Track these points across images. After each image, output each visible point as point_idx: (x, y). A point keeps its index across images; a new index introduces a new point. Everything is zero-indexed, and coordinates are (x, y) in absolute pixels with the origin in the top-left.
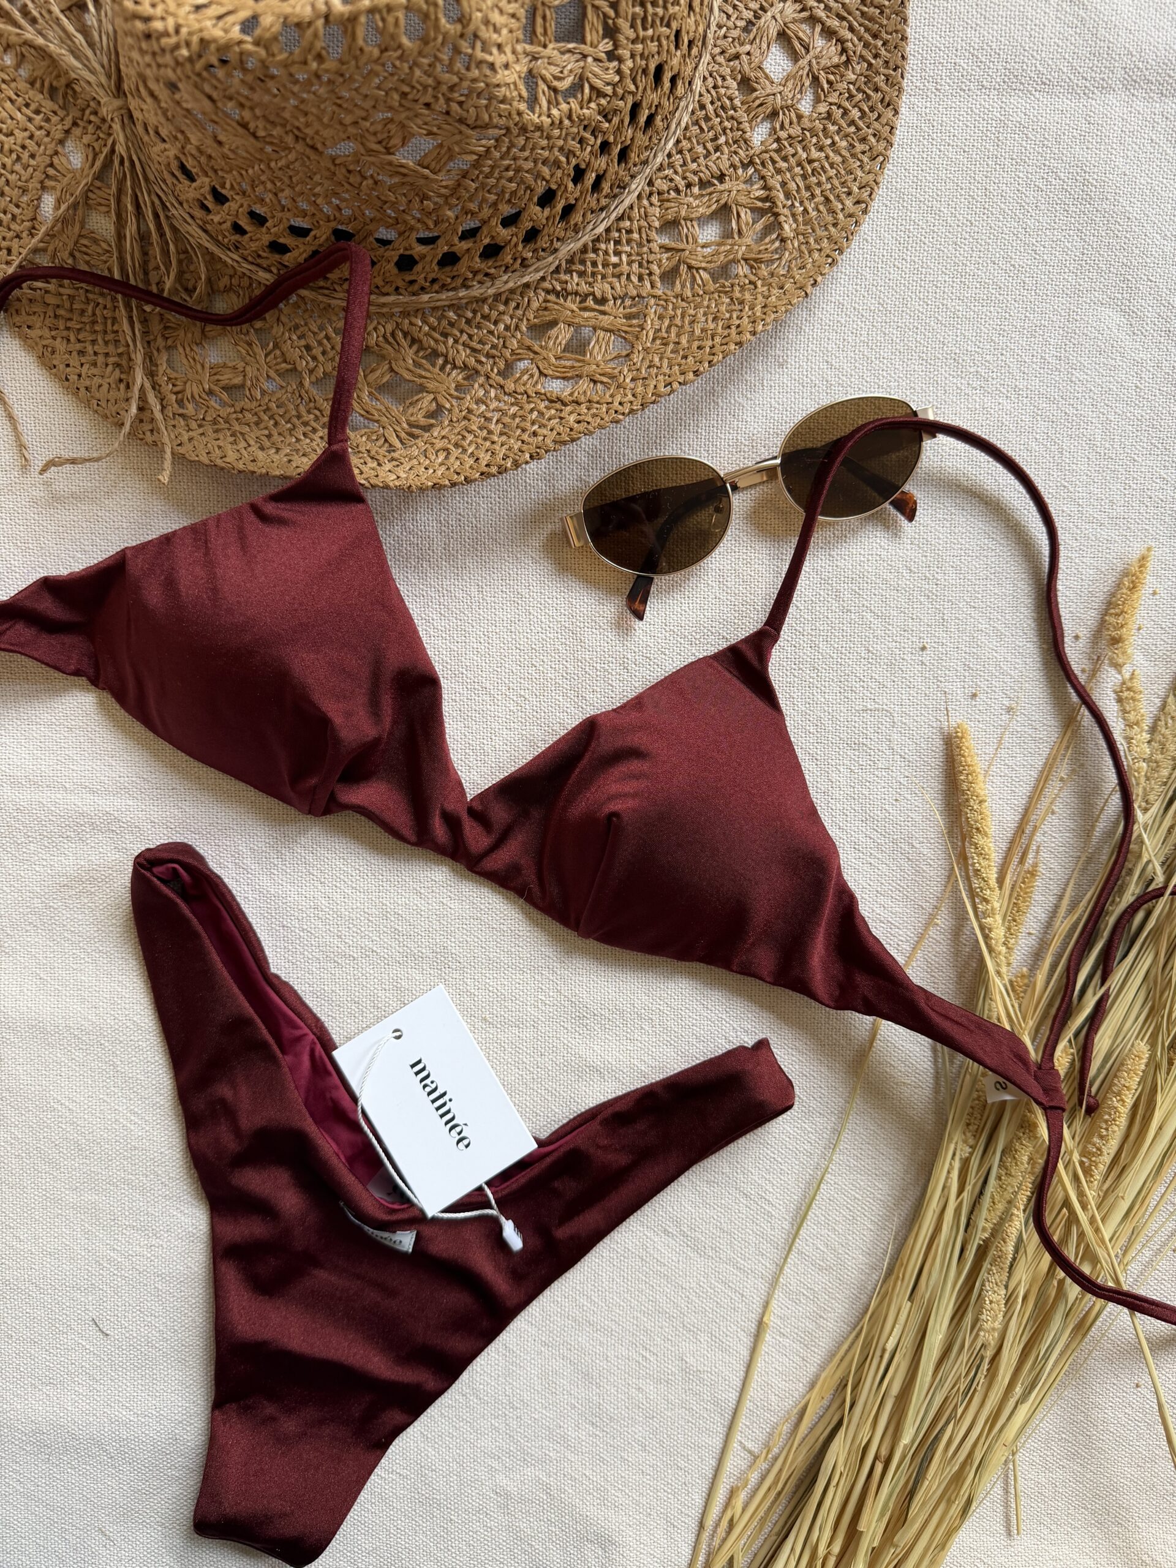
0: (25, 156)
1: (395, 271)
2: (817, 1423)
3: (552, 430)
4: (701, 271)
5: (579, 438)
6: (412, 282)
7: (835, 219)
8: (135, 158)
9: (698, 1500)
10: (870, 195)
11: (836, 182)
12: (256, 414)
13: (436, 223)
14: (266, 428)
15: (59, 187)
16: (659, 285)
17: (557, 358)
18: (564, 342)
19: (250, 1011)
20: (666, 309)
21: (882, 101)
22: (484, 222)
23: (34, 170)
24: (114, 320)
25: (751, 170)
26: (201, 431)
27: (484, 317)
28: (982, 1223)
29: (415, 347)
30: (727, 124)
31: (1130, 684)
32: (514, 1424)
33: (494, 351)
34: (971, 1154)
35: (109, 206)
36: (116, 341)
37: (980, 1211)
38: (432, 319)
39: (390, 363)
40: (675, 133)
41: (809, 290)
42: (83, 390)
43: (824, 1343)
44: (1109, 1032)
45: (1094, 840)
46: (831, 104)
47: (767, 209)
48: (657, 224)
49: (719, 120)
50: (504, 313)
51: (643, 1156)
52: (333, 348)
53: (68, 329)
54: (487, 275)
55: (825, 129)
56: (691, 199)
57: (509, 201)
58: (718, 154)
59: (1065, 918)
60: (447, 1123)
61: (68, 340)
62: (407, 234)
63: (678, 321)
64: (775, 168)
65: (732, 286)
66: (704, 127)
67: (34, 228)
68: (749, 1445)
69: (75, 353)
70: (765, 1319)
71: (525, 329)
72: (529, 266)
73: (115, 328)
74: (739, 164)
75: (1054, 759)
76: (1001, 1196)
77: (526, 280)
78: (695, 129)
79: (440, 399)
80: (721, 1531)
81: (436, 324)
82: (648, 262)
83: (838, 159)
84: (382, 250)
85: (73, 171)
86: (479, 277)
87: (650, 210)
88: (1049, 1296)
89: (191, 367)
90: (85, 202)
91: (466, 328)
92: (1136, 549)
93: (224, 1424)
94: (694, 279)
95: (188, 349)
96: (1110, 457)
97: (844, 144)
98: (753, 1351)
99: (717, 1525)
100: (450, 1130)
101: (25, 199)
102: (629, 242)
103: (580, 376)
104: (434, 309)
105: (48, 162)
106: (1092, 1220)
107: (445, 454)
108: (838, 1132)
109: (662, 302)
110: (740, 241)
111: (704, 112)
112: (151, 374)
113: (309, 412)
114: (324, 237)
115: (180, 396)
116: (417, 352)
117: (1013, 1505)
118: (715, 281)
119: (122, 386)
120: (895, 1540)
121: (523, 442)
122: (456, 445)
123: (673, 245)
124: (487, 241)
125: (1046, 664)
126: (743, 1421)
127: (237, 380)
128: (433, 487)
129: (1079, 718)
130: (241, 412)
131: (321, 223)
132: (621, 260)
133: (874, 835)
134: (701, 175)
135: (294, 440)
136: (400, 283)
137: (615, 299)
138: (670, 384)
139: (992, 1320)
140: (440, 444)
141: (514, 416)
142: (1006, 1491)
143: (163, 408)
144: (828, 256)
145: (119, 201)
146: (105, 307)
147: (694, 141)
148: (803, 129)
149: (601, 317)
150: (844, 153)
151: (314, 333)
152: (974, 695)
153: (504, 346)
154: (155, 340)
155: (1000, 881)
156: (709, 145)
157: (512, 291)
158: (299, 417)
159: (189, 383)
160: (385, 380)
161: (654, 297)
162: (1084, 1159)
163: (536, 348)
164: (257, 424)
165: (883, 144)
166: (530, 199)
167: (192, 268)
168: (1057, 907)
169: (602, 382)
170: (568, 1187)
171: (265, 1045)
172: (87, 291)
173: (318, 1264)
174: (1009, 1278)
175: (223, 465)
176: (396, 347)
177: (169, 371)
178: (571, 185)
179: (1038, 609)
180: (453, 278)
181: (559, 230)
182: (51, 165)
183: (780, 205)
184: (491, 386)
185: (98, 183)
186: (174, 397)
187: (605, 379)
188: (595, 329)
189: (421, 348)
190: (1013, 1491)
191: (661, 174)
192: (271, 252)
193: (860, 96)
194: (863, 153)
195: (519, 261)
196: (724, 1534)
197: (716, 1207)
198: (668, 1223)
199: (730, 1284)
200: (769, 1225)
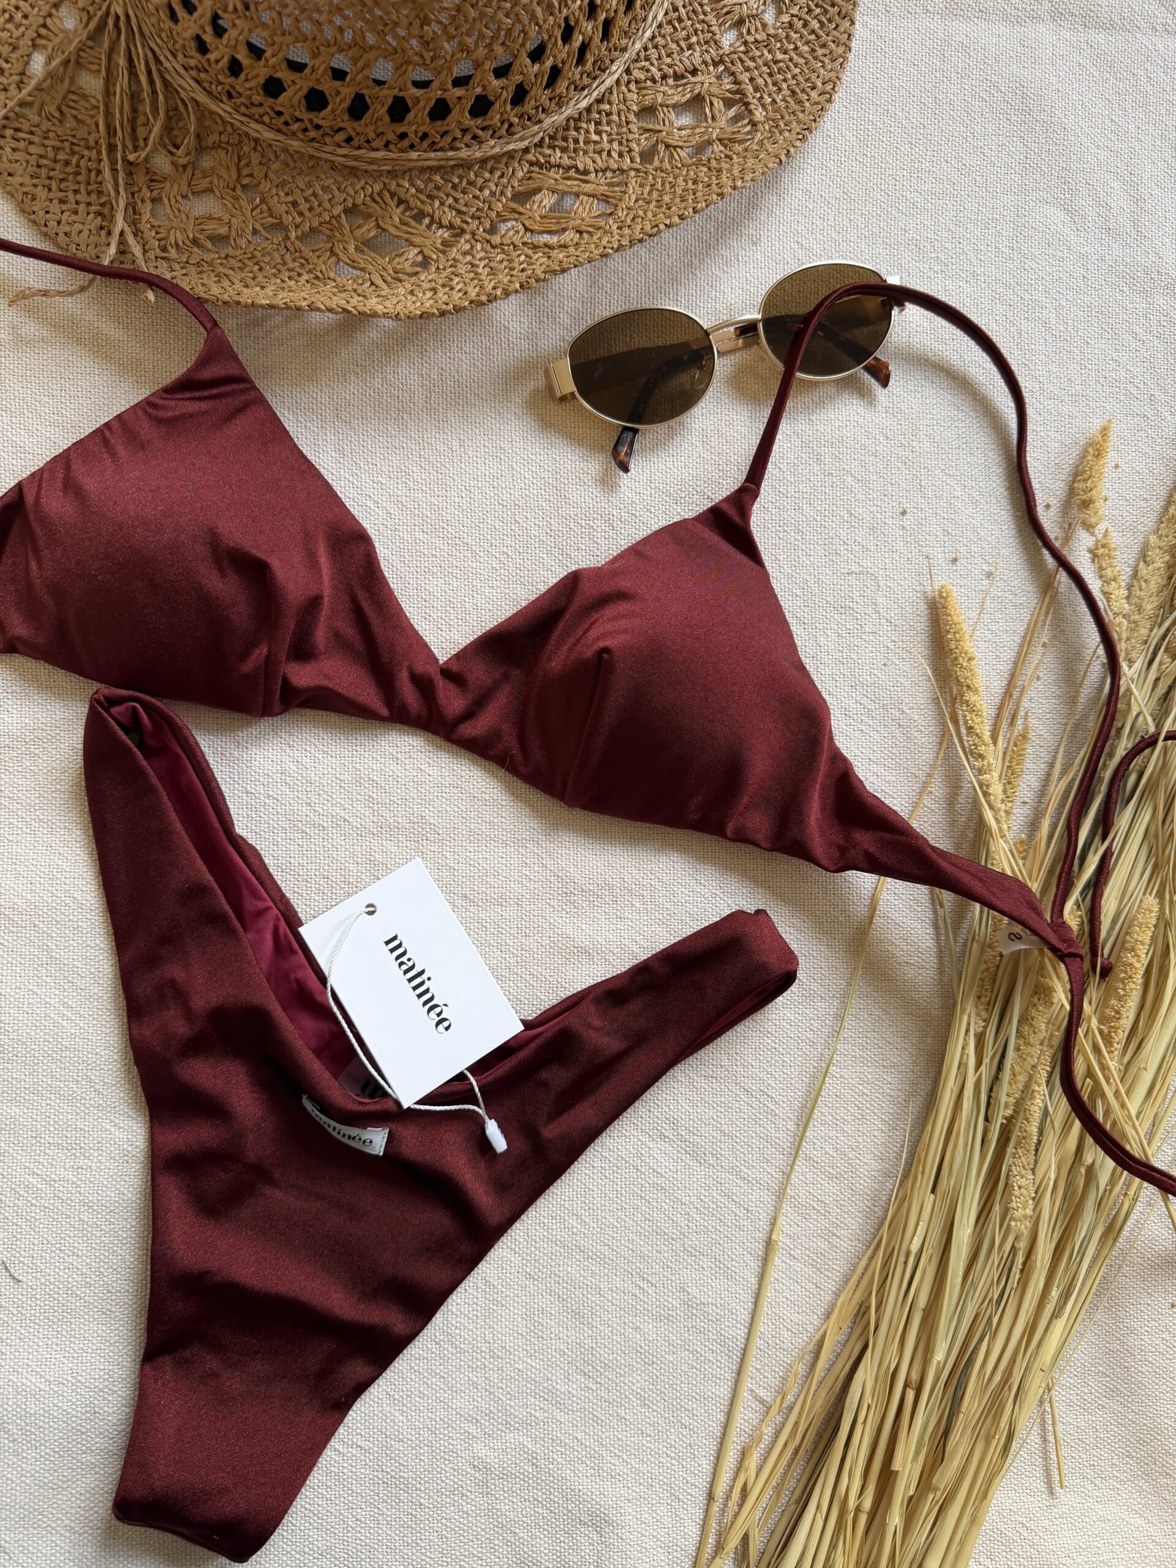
0: (18, 16)
1: (387, 119)
2: (834, 1363)
3: (541, 265)
4: (679, 150)
5: (569, 269)
6: (403, 136)
7: (803, 107)
8: (131, 13)
9: (706, 1465)
10: (833, 89)
11: (800, 78)
12: (240, 261)
13: (433, 59)
14: (251, 272)
15: (50, 45)
16: (638, 160)
17: (542, 217)
18: (548, 206)
19: (209, 878)
20: (646, 179)
21: (839, 14)
22: (478, 65)
23: (26, 29)
24: (99, 172)
25: (721, 68)
26: (184, 271)
27: (470, 183)
28: (1004, 1099)
29: (402, 207)
30: (698, 26)
31: (1104, 541)
32: (494, 1376)
33: (479, 213)
34: (985, 1027)
35: (100, 65)
36: (98, 192)
37: (1000, 1086)
38: (419, 182)
39: (377, 220)
40: (651, 25)
41: (783, 158)
42: (62, 235)
43: (838, 1265)
44: (1115, 893)
45: (1080, 707)
46: (792, 15)
47: (737, 99)
48: (635, 108)
49: (690, 22)
50: (489, 181)
51: (638, 1040)
52: (320, 205)
53: (50, 178)
54: (475, 137)
55: (787, 37)
56: (667, 88)
57: (503, 44)
58: (690, 52)
59: (1060, 779)
60: (425, 1004)
61: (50, 190)
62: (404, 68)
63: (659, 186)
64: (744, 67)
65: (709, 160)
66: (677, 25)
67: (22, 82)
68: (761, 1393)
69: (56, 201)
70: (773, 1237)
71: (509, 195)
72: (515, 134)
73: (99, 179)
74: (710, 61)
75: (1035, 625)
76: (1021, 1067)
77: (511, 147)
78: (668, 29)
79: (427, 252)
80: (733, 1505)
81: (422, 187)
82: (628, 141)
83: (802, 61)
84: (377, 88)
85: (66, 32)
86: (468, 138)
87: (629, 96)
88: (1078, 1186)
89: (176, 217)
90: (75, 62)
91: (452, 192)
92: (1096, 424)
93: (156, 1381)
94: (672, 156)
95: (173, 200)
96: (1064, 339)
97: (806, 48)
98: (762, 1277)
99: (728, 1497)
100: (429, 1011)
101: (14, 55)
102: (609, 123)
103: (564, 230)
104: (422, 170)
105: (41, 21)
106: (1117, 1094)
107: (432, 293)
108: (840, 1018)
109: (641, 174)
110: (714, 124)
111: (677, 14)
112: (134, 223)
113: (294, 260)
114: (322, 68)
115: (163, 243)
116: (403, 213)
117: (1053, 1457)
118: (691, 158)
119: (103, 232)
120: (934, 1481)
121: (512, 276)
122: (443, 286)
123: (651, 126)
124: (479, 90)
125: (1020, 531)
126: (752, 1364)
127: (223, 231)
128: (421, 317)
129: (1056, 584)
130: (226, 258)
131: (322, 48)
132: (601, 138)
133: (865, 701)
134: (676, 68)
135: (279, 281)
136: (391, 136)
137: (596, 171)
138: (657, 226)
139: (1022, 1208)
140: (426, 286)
141: (501, 262)
142: (1045, 1440)
143: (145, 251)
144: (798, 133)
145: (110, 59)
146: (90, 160)
147: (669, 39)
148: (768, 35)
149: (583, 185)
150: (806, 55)
151: (302, 190)
152: (955, 560)
153: (490, 208)
154: (140, 191)
155: (994, 738)
156: (683, 44)
157: (496, 158)
158: (285, 264)
159: (173, 232)
160: (372, 234)
161: (635, 169)
162: (1102, 1027)
163: (521, 209)
164: (241, 269)
165: (841, 49)
166: (523, 45)
167: (181, 124)
168: (1049, 775)
169: (588, 232)
170: (558, 1077)
171: (223, 918)
172: (73, 144)
173: (272, 1182)
174: (1036, 1162)
175: (208, 297)
176: (384, 206)
177: (151, 220)
178: (560, 42)
179: (1009, 477)
180: (442, 136)
181: (544, 97)
182: (44, 26)
183: (751, 96)
184: (477, 241)
185: (90, 43)
186: (157, 243)
187: (591, 229)
188: (577, 195)
189: (409, 208)
190: (1051, 1439)
191: (638, 65)
192: (265, 96)
193: (818, 11)
194: (825, 55)
195: (506, 126)
196: (736, 1508)
197: (715, 1105)
198: (664, 1125)
199: (734, 1197)
200: (773, 1126)
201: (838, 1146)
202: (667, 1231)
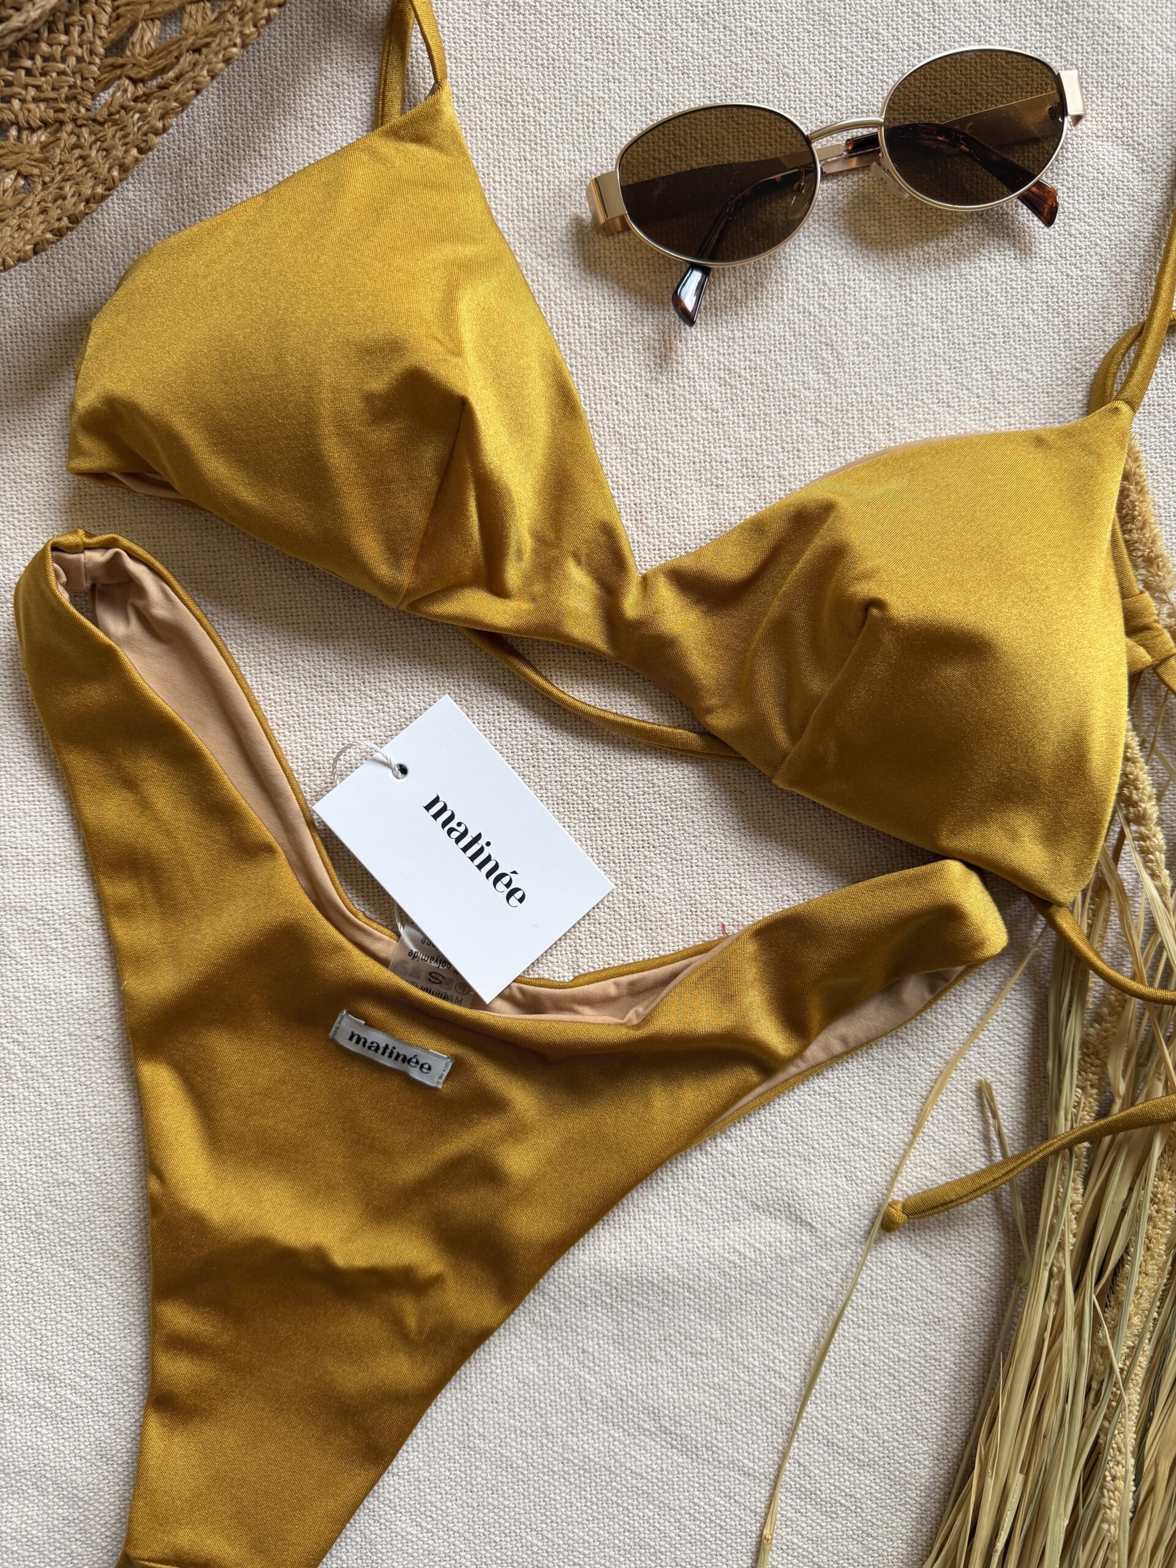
197: (707, 1388)
198: (641, 1415)
199: (737, 1498)
200: (783, 1407)
201: (870, 1427)
202: (652, 1543)
